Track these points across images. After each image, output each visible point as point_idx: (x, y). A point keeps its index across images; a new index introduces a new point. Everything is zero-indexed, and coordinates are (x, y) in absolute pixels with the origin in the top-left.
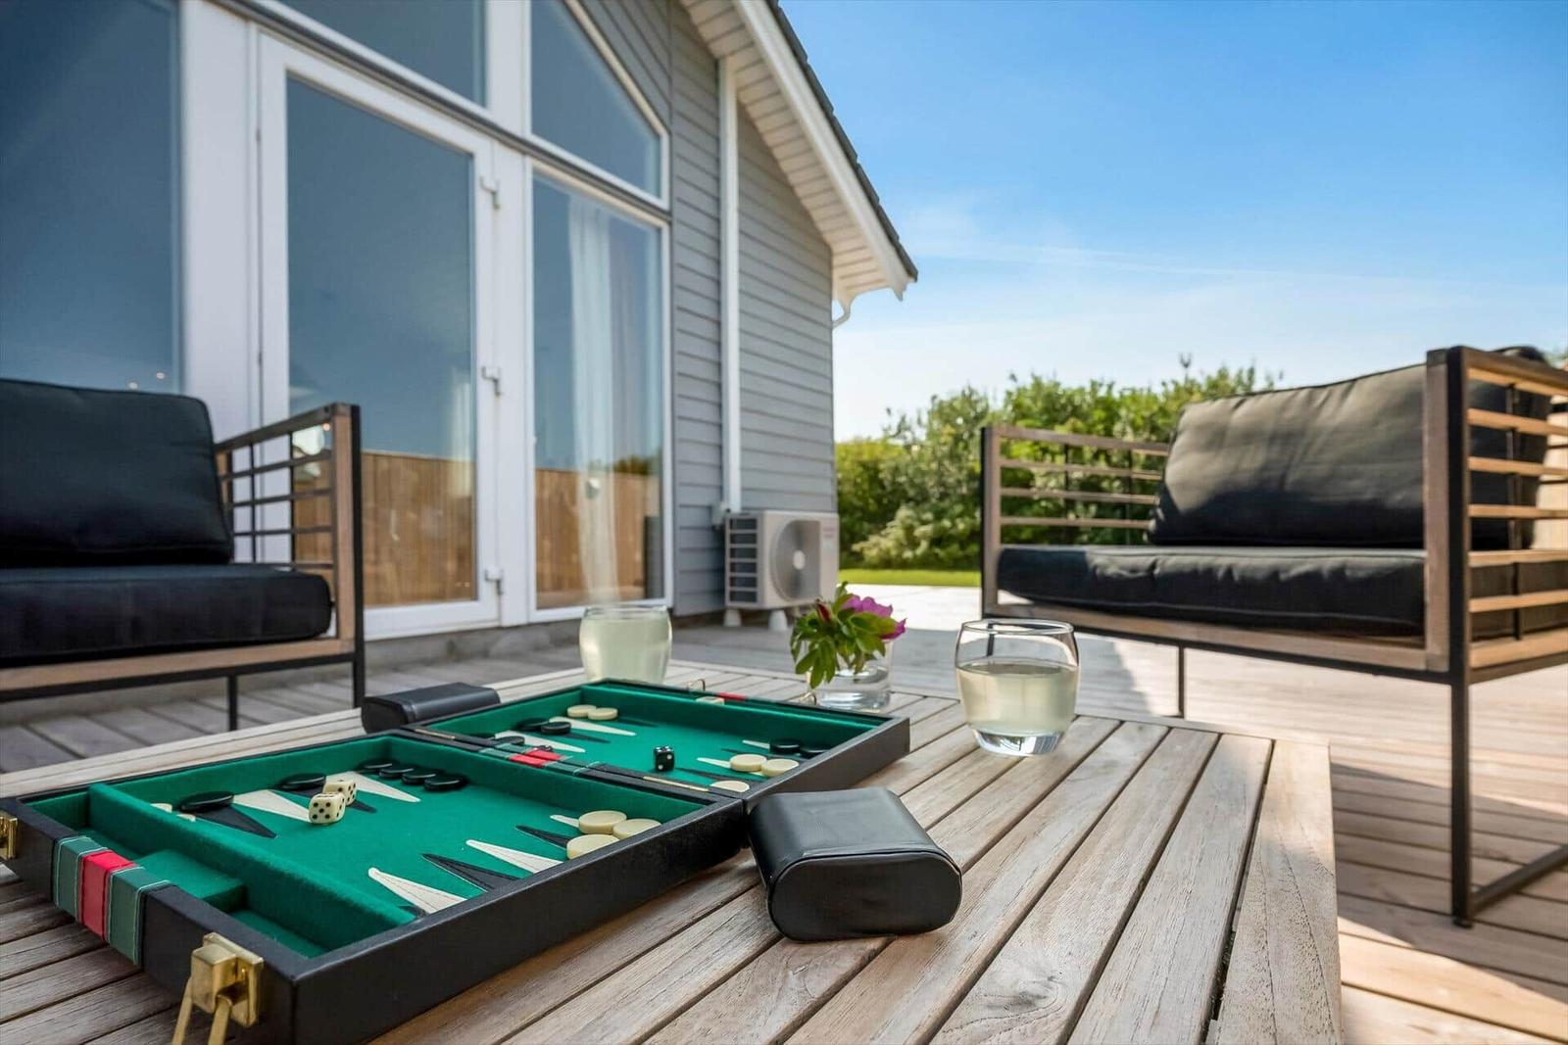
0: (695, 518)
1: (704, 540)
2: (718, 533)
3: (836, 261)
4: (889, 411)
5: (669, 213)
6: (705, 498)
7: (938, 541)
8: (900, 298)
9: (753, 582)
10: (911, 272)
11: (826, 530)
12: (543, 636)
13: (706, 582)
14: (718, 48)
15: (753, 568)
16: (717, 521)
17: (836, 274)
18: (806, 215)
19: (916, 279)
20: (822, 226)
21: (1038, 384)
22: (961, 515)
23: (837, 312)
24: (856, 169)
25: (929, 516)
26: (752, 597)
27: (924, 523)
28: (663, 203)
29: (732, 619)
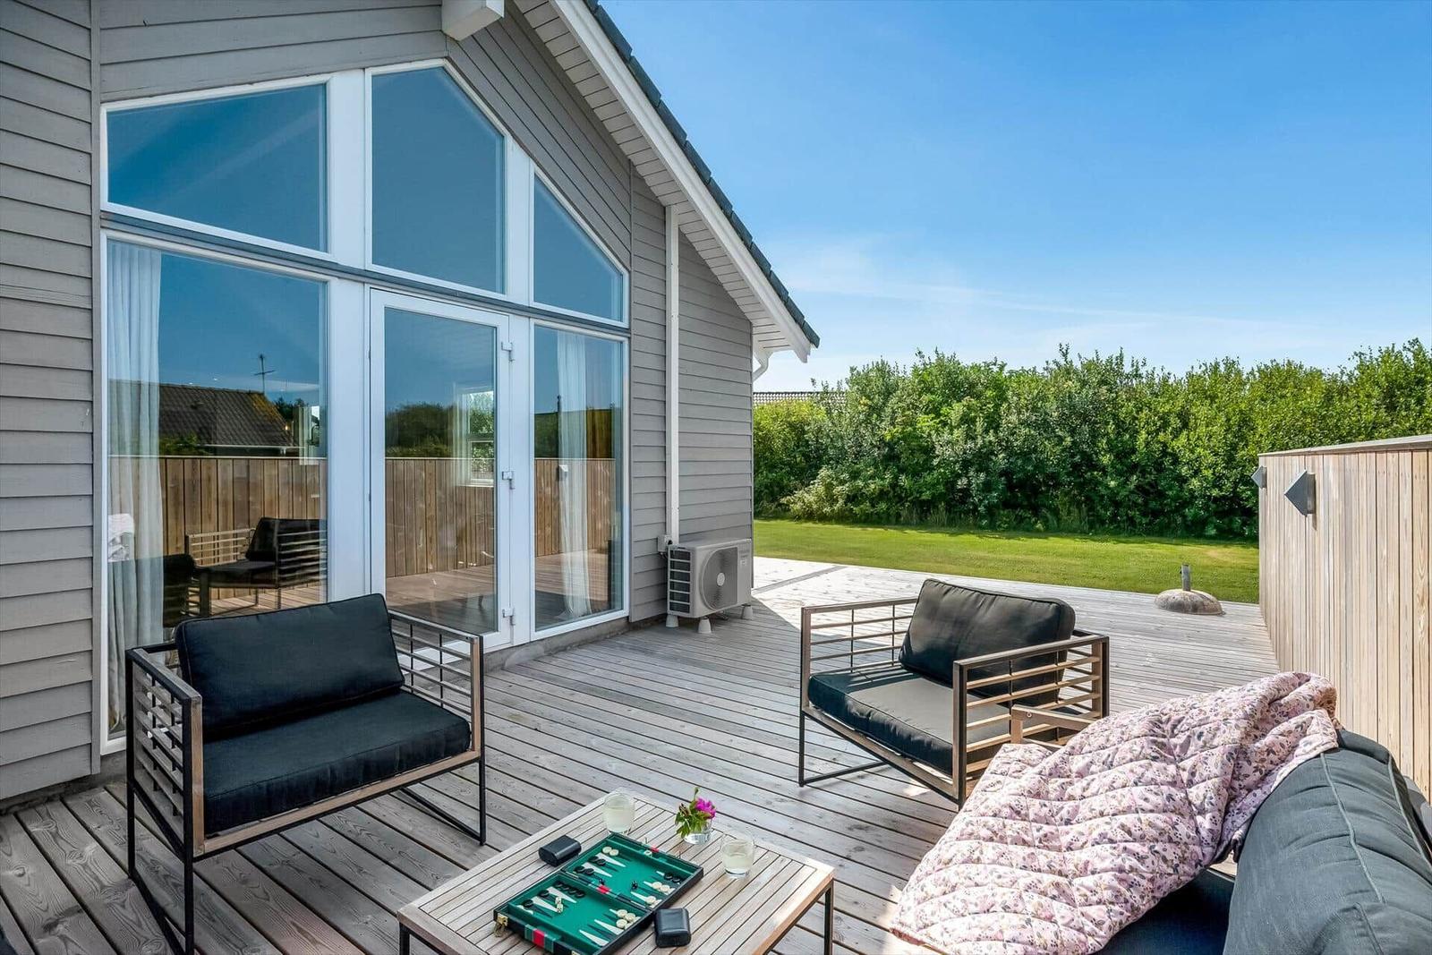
0: (647, 549)
1: (652, 564)
2: (662, 558)
3: (755, 331)
4: (813, 381)
5: (628, 330)
6: (651, 533)
7: (853, 498)
8: (805, 361)
9: (687, 598)
10: (813, 339)
11: (742, 552)
12: (540, 649)
13: (652, 595)
14: (664, 200)
15: (687, 588)
16: (662, 550)
17: (755, 338)
18: (732, 302)
19: (817, 347)
20: (744, 309)
21: (940, 359)
22: (872, 477)
23: (756, 365)
24: (769, 275)
25: (845, 476)
26: (686, 609)
27: (842, 483)
28: (625, 325)
29: (672, 623)
